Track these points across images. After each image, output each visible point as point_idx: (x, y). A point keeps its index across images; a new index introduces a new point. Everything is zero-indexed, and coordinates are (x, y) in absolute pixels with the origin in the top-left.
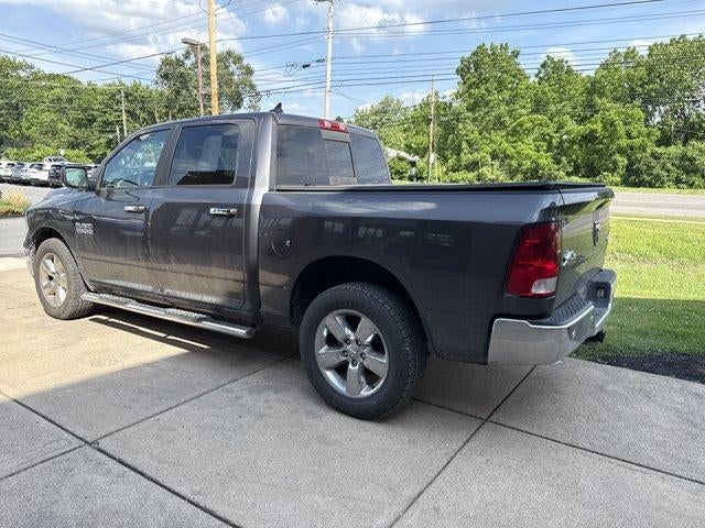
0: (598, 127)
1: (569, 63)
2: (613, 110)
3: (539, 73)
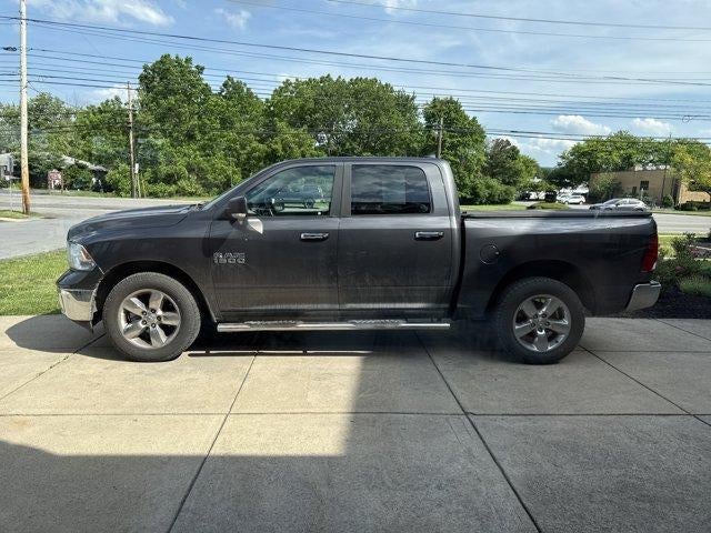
0: (279, 147)
1: (248, 86)
2: (288, 133)
3: (223, 91)
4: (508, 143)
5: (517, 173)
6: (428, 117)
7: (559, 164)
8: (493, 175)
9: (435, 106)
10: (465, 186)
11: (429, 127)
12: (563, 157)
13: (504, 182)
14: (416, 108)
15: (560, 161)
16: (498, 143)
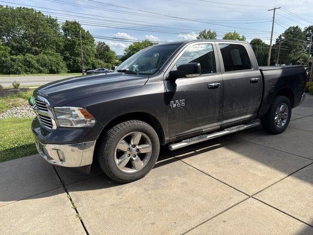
4: (104, 44)
5: (110, 58)
6: (65, 30)
7: (125, 54)
8: (100, 58)
9: (68, 25)
10: (89, 63)
11: (66, 35)
12: (126, 51)
13: (105, 62)
14: (58, 25)
15: (125, 52)
16: (100, 43)
